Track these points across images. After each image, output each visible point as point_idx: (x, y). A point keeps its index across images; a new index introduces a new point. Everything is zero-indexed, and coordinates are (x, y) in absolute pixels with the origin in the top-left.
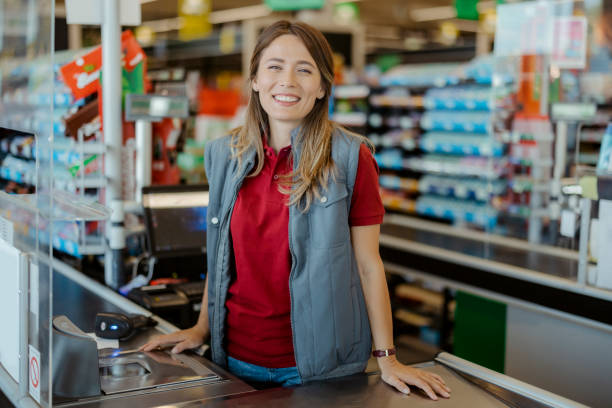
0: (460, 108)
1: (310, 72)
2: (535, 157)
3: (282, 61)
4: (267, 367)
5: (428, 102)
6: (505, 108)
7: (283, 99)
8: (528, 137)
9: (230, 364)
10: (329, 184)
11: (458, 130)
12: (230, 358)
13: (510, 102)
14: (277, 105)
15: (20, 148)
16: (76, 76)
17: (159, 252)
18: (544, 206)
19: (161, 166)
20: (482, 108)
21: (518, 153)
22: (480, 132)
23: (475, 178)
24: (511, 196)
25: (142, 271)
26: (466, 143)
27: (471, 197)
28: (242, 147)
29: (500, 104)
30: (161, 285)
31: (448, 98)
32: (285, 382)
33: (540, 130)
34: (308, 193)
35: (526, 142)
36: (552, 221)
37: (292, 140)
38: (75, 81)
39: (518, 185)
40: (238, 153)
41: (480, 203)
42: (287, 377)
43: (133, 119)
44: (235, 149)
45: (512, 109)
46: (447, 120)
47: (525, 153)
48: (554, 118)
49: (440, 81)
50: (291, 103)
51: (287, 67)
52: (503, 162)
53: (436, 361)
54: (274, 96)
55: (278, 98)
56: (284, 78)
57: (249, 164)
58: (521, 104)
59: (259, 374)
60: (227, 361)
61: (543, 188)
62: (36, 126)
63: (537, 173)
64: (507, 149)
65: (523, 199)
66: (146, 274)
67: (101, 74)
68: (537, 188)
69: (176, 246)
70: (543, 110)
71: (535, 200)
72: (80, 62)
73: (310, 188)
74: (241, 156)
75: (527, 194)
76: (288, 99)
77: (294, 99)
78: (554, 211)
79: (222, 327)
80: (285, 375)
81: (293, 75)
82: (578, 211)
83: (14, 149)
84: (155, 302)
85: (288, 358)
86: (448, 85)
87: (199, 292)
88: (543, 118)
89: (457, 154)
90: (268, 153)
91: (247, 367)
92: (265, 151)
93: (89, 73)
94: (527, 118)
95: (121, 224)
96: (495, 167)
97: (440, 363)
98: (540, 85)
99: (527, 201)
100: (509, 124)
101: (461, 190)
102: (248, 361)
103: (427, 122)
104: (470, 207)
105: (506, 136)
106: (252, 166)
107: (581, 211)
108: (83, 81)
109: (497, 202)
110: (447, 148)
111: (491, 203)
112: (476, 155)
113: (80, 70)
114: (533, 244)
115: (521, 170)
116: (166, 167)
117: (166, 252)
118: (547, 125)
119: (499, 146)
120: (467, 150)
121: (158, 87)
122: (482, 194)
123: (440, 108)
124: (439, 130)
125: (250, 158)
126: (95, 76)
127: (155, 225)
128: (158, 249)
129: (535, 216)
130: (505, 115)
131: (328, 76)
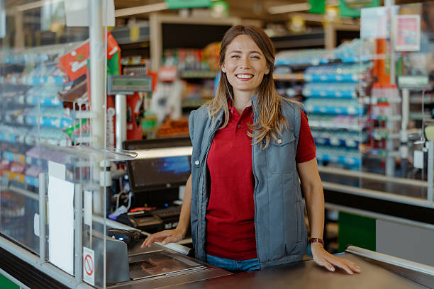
0: (331, 81)
1: (258, 58)
2: (388, 114)
3: (240, 52)
4: (236, 260)
5: (307, 77)
6: (364, 80)
7: (243, 76)
8: (384, 100)
9: (208, 260)
10: (283, 132)
11: (331, 97)
12: (208, 256)
13: (368, 75)
14: (239, 80)
15: (14, 118)
16: (70, 63)
17: (138, 188)
18: (397, 149)
19: (131, 127)
20: (347, 81)
21: (376, 112)
22: (347, 98)
23: (345, 131)
24: (372, 142)
25: (122, 203)
26: (337, 106)
27: (343, 145)
28: (216, 110)
29: (361, 77)
30: (141, 211)
31: (322, 73)
32: (248, 269)
33: (391, 95)
34: (267, 137)
35: (382, 103)
36: (403, 159)
37: (252, 102)
38: (71, 67)
39: (377, 135)
40: (213, 113)
41: (349, 148)
42: (249, 266)
43: (113, 93)
44: (211, 111)
45: (370, 80)
46: (322, 90)
47: (382, 111)
48: (400, 86)
49: (315, 62)
50: (247, 79)
51: (244, 56)
52: (365, 118)
53: (346, 252)
54: (236, 75)
55: (239, 76)
56: (242, 63)
57: (219, 121)
58: (376, 77)
59: (229, 265)
60: (206, 258)
61: (396, 136)
62: (30, 100)
63: (390, 126)
64: (368, 109)
65: (380, 144)
66: (126, 205)
67: (89, 62)
68: (391, 136)
69: (151, 183)
70: (393, 81)
71: (389, 145)
72: (74, 54)
73: (269, 133)
74: (215, 115)
75: (384, 140)
76: (246, 76)
77: (250, 76)
78: (404, 152)
79: (204, 235)
80: (249, 265)
81: (248, 61)
82: (425, 150)
83: (8, 119)
84: (140, 222)
85: (252, 252)
86: (321, 65)
87: (176, 213)
88: (393, 86)
89: (331, 115)
90: (232, 112)
91: (221, 260)
92: (230, 110)
93: (80, 61)
94: (381, 87)
95: (109, 169)
96: (359, 122)
97: (349, 252)
98: (390, 63)
99: (384, 147)
100: (368, 92)
101: (334, 140)
102: (222, 257)
103: (307, 91)
104: (342, 152)
105: (367, 100)
106: (220, 123)
107: (428, 150)
108: (76, 67)
109: (362, 148)
110: (323, 110)
111: (356, 148)
112: (345, 114)
113: (74, 59)
114: (389, 177)
115: (378, 124)
116: (134, 127)
117: (142, 187)
118: (396, 91)
119: (361, 107)
120: (338, 111)
121: (125, 70)
122: (350, 142)
123: (316, 81)
124: (316, 97)
125: (219, 117)
126: (85, 63)
127: (134, 168)
128: (136, 185)
129: (390, 156)
130: (365, 85)
131: (270, 60)
